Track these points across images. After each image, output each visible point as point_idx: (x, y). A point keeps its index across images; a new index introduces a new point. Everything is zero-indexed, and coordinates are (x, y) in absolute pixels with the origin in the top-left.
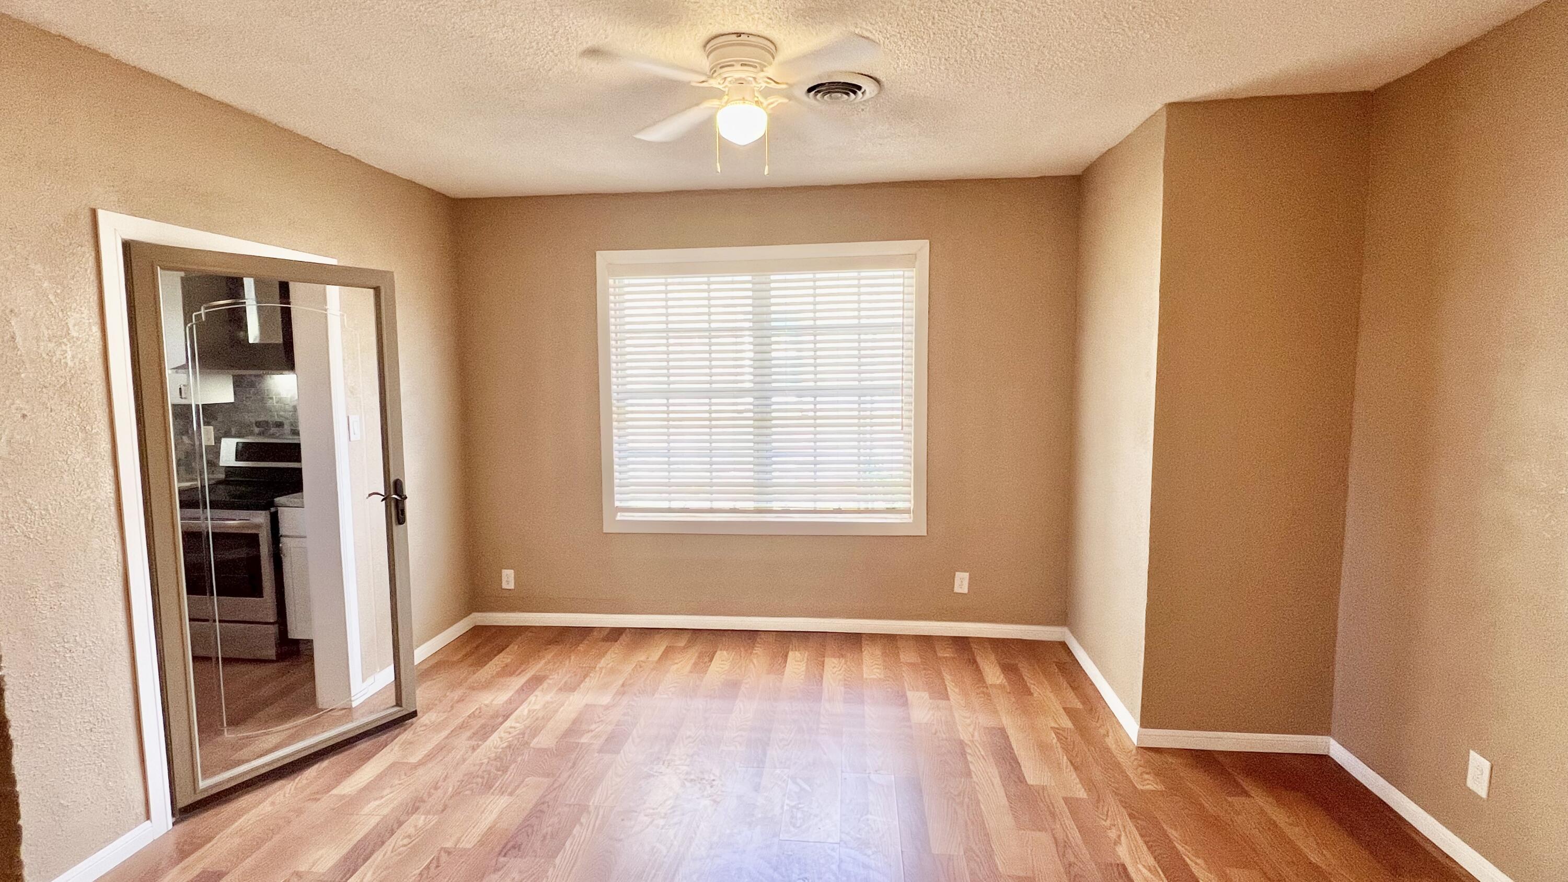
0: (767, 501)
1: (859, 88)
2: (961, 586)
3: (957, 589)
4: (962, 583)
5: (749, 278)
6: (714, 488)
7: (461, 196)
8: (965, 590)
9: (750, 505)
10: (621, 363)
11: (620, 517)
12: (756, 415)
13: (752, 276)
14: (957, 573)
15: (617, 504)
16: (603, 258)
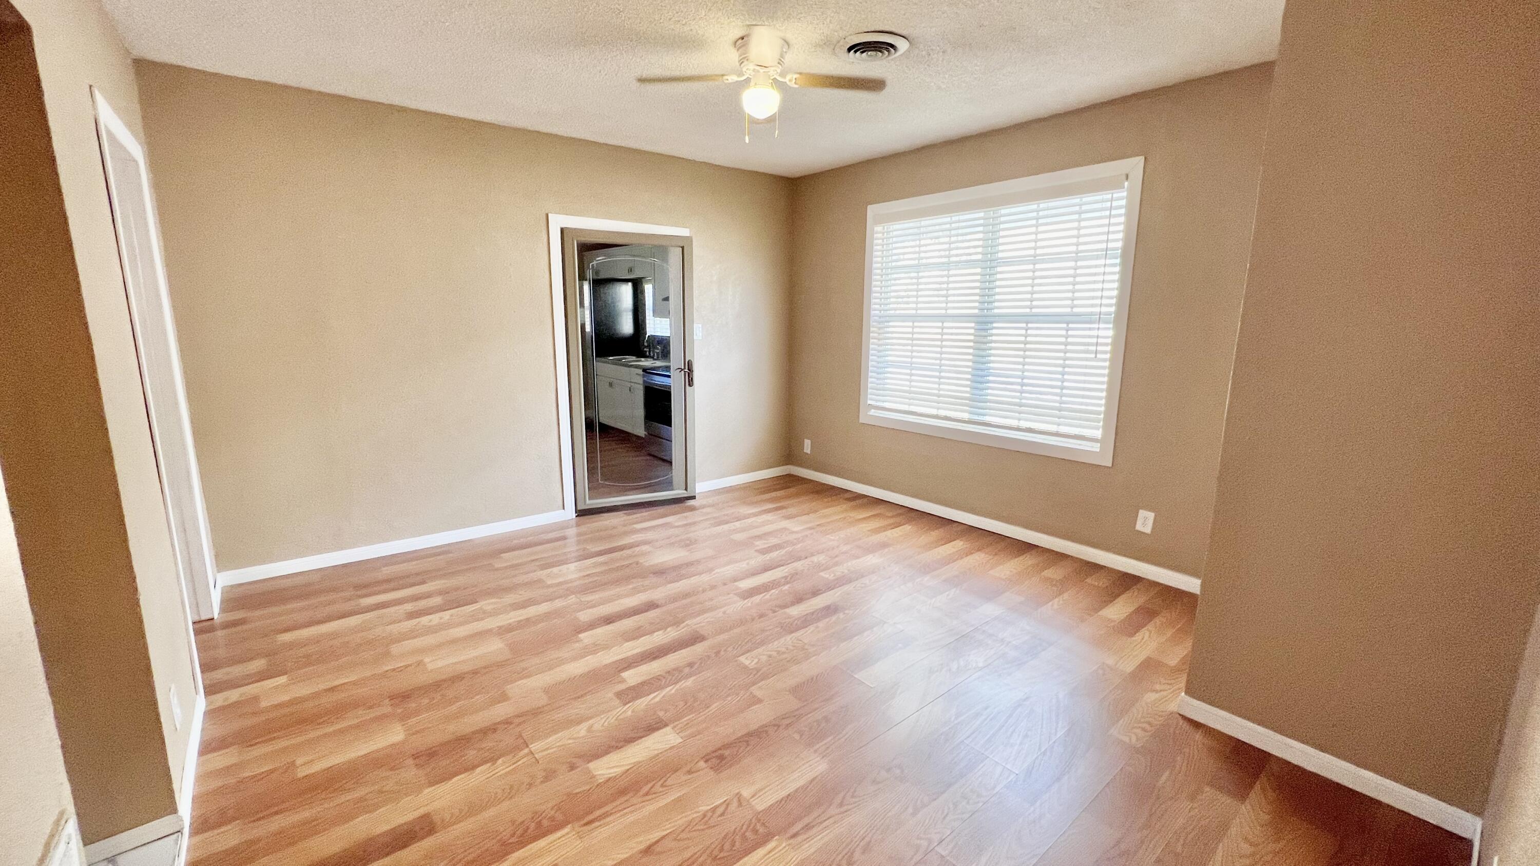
0: (979, 414)
1: (892, 46)
2: (1144, 524)
3: (1139, 527)
4: (1145, 521)
5: (982, 215)
6: (941, 398)
7: (797, 175)
8: (1148, 530)
9: (966, 416)
10: (884, 293)
11: (873, 412)
12: (977, 338)
13: (984, 212)
14: (1141, 511)
15: (869, 402)
16: (872, 210)
